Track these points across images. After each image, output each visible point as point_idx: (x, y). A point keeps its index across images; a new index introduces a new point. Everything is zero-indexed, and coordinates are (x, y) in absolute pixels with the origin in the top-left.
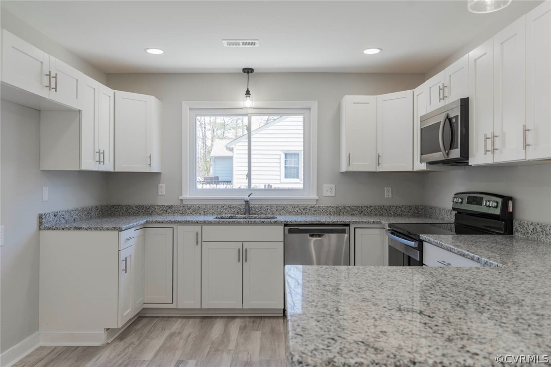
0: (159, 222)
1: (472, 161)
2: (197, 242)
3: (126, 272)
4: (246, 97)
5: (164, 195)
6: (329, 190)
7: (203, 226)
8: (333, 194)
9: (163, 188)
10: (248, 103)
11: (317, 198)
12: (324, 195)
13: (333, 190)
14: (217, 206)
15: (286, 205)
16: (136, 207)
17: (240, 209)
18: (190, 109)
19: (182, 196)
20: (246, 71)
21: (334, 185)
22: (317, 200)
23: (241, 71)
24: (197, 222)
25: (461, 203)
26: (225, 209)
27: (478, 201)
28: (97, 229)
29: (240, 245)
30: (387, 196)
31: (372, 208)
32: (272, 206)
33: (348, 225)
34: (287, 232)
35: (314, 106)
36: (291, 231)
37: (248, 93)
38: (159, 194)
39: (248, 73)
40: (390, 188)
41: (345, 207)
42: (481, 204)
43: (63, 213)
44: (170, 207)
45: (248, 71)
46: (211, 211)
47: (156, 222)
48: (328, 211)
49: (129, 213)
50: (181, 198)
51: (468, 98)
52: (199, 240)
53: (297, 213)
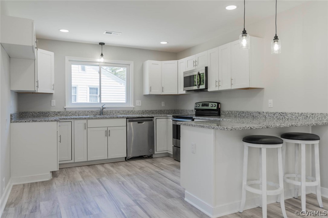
0: (65, 119)
1: (209, 90)
2: (85, 128)
3: (60, 142)
4: (101, 57)
5: (55, 105)
6: (139, 103)
7: (88, 120)
8: (140, 105)
9: (54, 102)
10: (102, 60)
11: (134, 107)
12: (137, 105)
13: (141, 103)
14: (85, 111)
15: (120, 110)
16: (39, 112)
17: (97, 113)
18: (69, 60)
19: (65, 106)
20: (101, 44)
21: (141, 101)
22: (134, 108)
23: (99, 44)
24: (85, 118)
25: (199, 106)
26: (90, 113)
27: (207, 105)
29: (106, 129)
30: (163, 105)
31: (157, 111)
32: (113, 111)
33: (153, 117)
34: (128, 121)
35: (132, 63)
36: (130, 121)
37: (102, 55)
38: (52, 105)
39: (102, 45)
40: (164, 102)
41: (146, 111)
42: (208, 106)
44: (59, 112)
45: (102, 44)
46: (82, 114)
47: (63, 119)
48: (138, 112)
49: (34, 116)
51: (207, 67)
52: (86, 127)
53: (125, 114)
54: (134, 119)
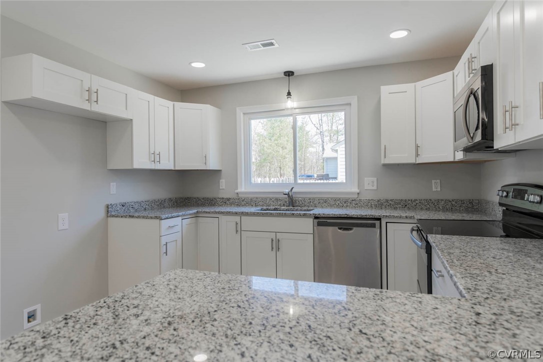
0: (207, 213)
1: (498, 144)
3: (166, 255)
4: (288, 98)
5: (224, 189)
6: (370, 183)
7: (242, 217)
8: (375, 188)
9: (223, 183)
10: (290, 104)
11: (358, 191)
12: (366, 188)
13: (375, 184)
14: (266, 199)
16: (203, 199)
17: (286, 202)
18: (244, 114)
19: (237, 189)
20: (287, 74)
21: (375, 179)
22: (358, 193)
23: (283, 75)
24: (236, 213)
26: (273, 201)
28: (144, 218)
29: (273, 236)
30: (435, 188)
31: (417, 202)
32: (314, 199)
33: (379, 219)
34: (316, 224)
35: (354, 100)
36: (319, 224)
37: (289, 94)
38: (221, 188)
39: (289, 76)
40: (439, 181)
41: (387, 201)
42: (523, 199)
43: (132, 204)
44: (229, 199)
45: (289, 74)
47: (204, 212)
48: (369, 204)
49: (198, 204)
50: (236, 191)
51: (492, 64)
52: (238, 229)
53: (338, 206)
54: (328, 221)
